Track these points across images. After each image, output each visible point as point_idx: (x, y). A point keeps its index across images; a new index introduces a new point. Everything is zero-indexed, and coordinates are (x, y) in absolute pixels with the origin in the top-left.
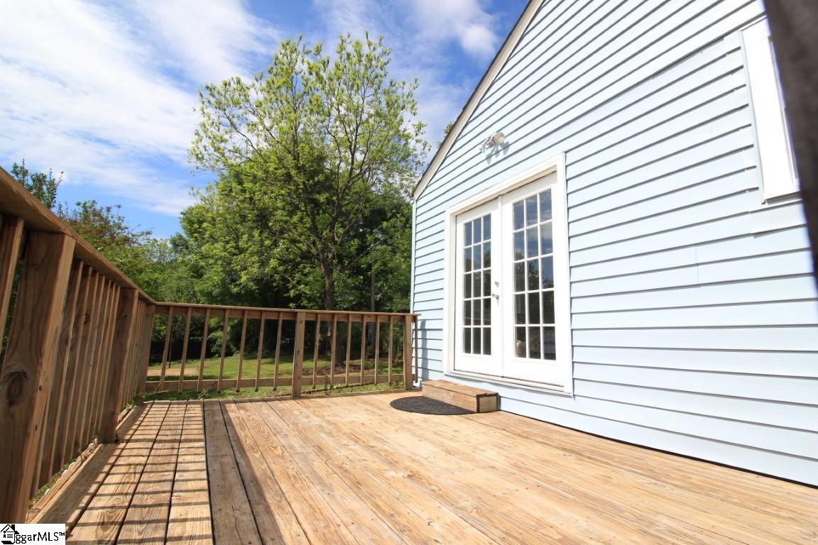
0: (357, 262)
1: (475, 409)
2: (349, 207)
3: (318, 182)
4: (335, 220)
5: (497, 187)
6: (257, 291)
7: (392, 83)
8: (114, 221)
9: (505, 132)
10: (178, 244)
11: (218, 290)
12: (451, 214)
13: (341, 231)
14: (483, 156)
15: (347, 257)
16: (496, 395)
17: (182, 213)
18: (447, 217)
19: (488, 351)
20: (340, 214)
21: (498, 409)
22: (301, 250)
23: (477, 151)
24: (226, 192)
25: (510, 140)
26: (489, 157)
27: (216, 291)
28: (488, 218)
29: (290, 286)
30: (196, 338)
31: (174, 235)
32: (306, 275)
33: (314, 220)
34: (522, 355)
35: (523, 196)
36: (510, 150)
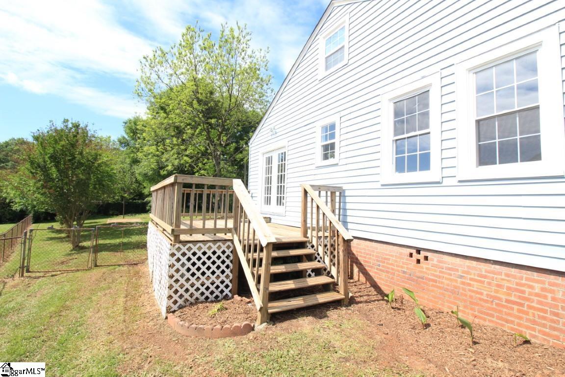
0: (234, 158)
2: (229, 125)
3: (211, 106)
4: (221, 133)
5: (274, 146)
7: (253, 51)
9: (276, 128)
10: (123, 142)
12: (261, 153)
13: (225, 138)
16: (270, 218)
17: (124, 123)
18: (259, 154)
19: (270, 204)
20: (224, 130)
21: (270, 222)
22: (201, 151)
23: (266, 132)
24: (154, 113)
28: (272, 156)
29: (195, 170)
30: (137, 201)
31: (120, 137)
32: (204, 164)
33: (208, 132)
34: (278, 205)
35: (281, 151)
36: (277, 135)
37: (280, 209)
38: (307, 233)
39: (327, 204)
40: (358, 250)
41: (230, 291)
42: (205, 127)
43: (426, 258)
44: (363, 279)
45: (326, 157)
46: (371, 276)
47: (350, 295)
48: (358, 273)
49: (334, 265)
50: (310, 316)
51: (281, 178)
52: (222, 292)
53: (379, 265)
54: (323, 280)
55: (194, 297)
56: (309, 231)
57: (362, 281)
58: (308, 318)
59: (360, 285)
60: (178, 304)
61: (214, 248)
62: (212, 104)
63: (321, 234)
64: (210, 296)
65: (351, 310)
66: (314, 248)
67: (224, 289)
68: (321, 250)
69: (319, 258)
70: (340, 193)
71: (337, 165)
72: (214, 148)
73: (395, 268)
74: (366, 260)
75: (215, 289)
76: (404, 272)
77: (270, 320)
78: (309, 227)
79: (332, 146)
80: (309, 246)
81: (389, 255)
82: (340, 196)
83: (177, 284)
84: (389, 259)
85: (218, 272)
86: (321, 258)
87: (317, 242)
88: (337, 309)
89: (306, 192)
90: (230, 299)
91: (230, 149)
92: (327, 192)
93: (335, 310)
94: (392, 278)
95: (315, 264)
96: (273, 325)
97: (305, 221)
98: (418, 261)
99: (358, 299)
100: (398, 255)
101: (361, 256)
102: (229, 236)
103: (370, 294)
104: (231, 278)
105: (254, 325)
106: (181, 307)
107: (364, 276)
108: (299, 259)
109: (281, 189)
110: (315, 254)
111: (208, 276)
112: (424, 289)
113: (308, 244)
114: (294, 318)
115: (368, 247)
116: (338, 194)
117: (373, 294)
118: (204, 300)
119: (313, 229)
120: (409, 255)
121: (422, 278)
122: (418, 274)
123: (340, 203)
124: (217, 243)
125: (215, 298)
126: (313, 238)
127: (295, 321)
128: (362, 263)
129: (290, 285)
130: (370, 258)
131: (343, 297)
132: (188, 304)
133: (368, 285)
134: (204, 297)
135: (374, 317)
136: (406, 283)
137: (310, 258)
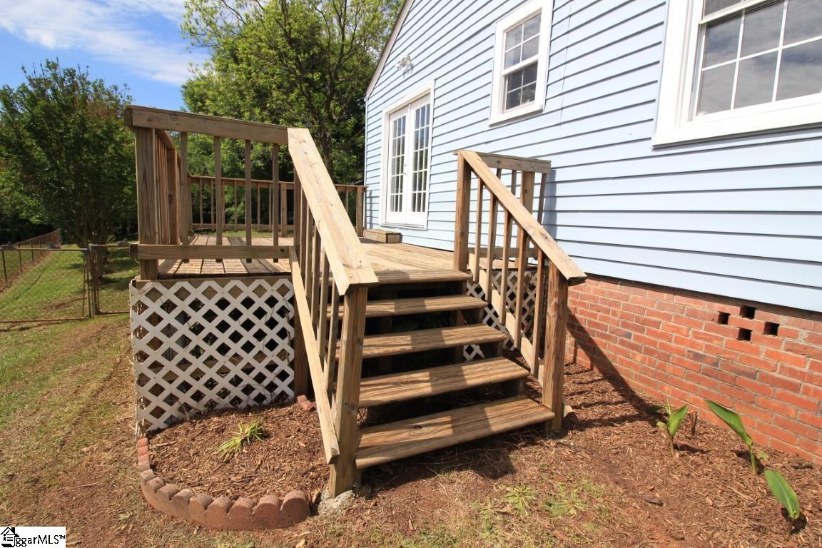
0: (353, 141)
1: (385, 241)
2: (343, 85)
3: (314, 54)
5: (409, 96)
6: (263, 168)
8: (124, 101)
9: (412, 56)
11: (228, 167)
12: (386, 113)
13: (338, 109)
14: (400, 73)
15: (343, 136)
16: (400, 234)
17: (183, 86)
18: (383, 115)
19: (401, 210)
20: (334, 91)
21: (400, 241)
23: (395, 69)
24: (223, 67)
25: (414, 62)
26: (404, 73)
27: (227, 168)
28: (404, 118)
33: (310, 98)
34: (414, 210)
35: (419, 106)
36: (415, 70)
37: (419, 218)
38: (467, 263)
39: (514, 192)
40: (578, 300)
41: (290, 386)
42: (304, 88)
43: (772, 329)
44: (584, 360)
45: (512, 101)
46: (605, 357)
47: (568, 409)
48: (573, 348)
49: (529, 335)
50: (467, 468)
51: (421, 160)
52: (272, 387)
53: (629, 335)
54: (500, 370)
55: (205, 400)
56: (472, 258)
57: (583, 365)
58: (462, 473)
59: (578, 373)
60: (165, 416)
61: (248, 291)
62: (316, 50)
63: (498, 264)
64: (243, 396)
65: (569, 446)
66: (481, 294)
67: (277, 381)
68: (497, 300)
69: (490, 314)
70: (544, 176)
71: (538, 113)
72: (319, 124)
73: (673, 345)
74: (597, 321)
75: (255, 382)
76: (697, 357)
77: (363, 483)
78: (473, 249)
79: (531, 71)
80: (471, 289)
81: (659, 315)
82: (543, 184)
83: (156, 372)
84: (657, 324)
85: (259, 346)
86: (495, 314)
87: (490, 281)
88: (534, 444)
89: (467, 169)
90: (289, 404)
91: (346, 125)
92: (514, 173)
93: (530, 448)
94: (661, 367)
95: (482, 333)
96: (370, 497)
97: (463, 234)
98: (745, 334)
99: (583, 415)
100: (684, 315)
101: (582, 312)
102: (283, 265)
103: (606, 398)
104: (291, 357)
105: (319, 495)
106: (172, 423)
107: (588, 355)
108: (447, 319)
109: (419, 181)
110: (483, 307)
111: (236, 355)
112: (753, 402)
113: (468, 285)
114: (427, 475)
115: (603, 293)
116: (538, 177)
117: (614, 400)
118: (230, 406)
119: (481, 253)
120: (717, 318)
121: (753, 376)
122: (739, 365)
123: (541, 198)
124: (254, 280)
125: (255, 399)
126: (482, 272)
127: (427, 482)
128: (586, 326)
129: (420, 384)
130: (606, 319)
131: (550, 414)
132: (187, 416)
133: (597, 375)
134: (227, 400)
135: (633, 475)
136: (699, 380)
137: (472, 316)
